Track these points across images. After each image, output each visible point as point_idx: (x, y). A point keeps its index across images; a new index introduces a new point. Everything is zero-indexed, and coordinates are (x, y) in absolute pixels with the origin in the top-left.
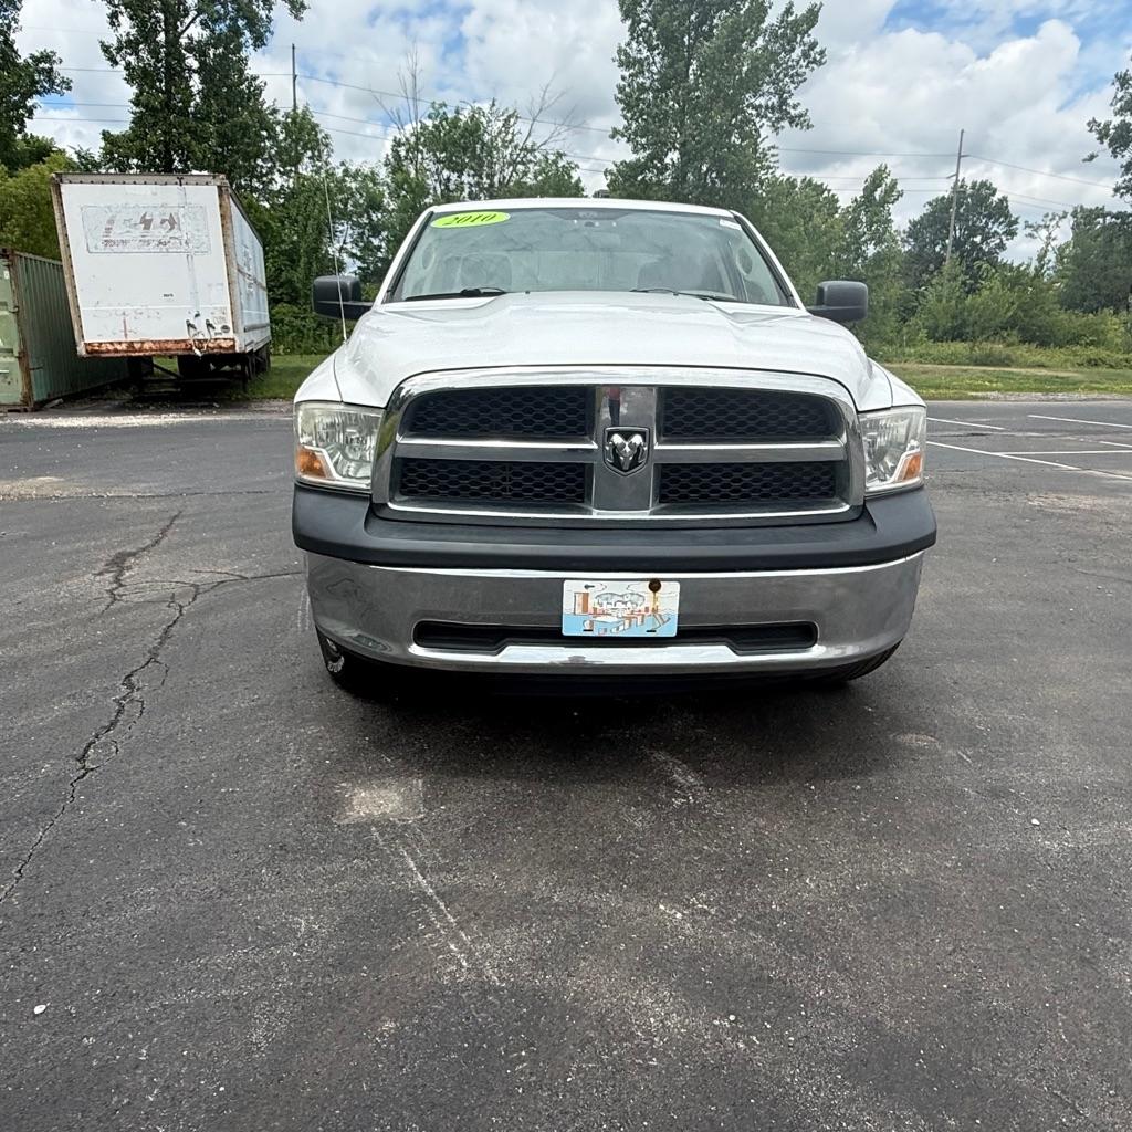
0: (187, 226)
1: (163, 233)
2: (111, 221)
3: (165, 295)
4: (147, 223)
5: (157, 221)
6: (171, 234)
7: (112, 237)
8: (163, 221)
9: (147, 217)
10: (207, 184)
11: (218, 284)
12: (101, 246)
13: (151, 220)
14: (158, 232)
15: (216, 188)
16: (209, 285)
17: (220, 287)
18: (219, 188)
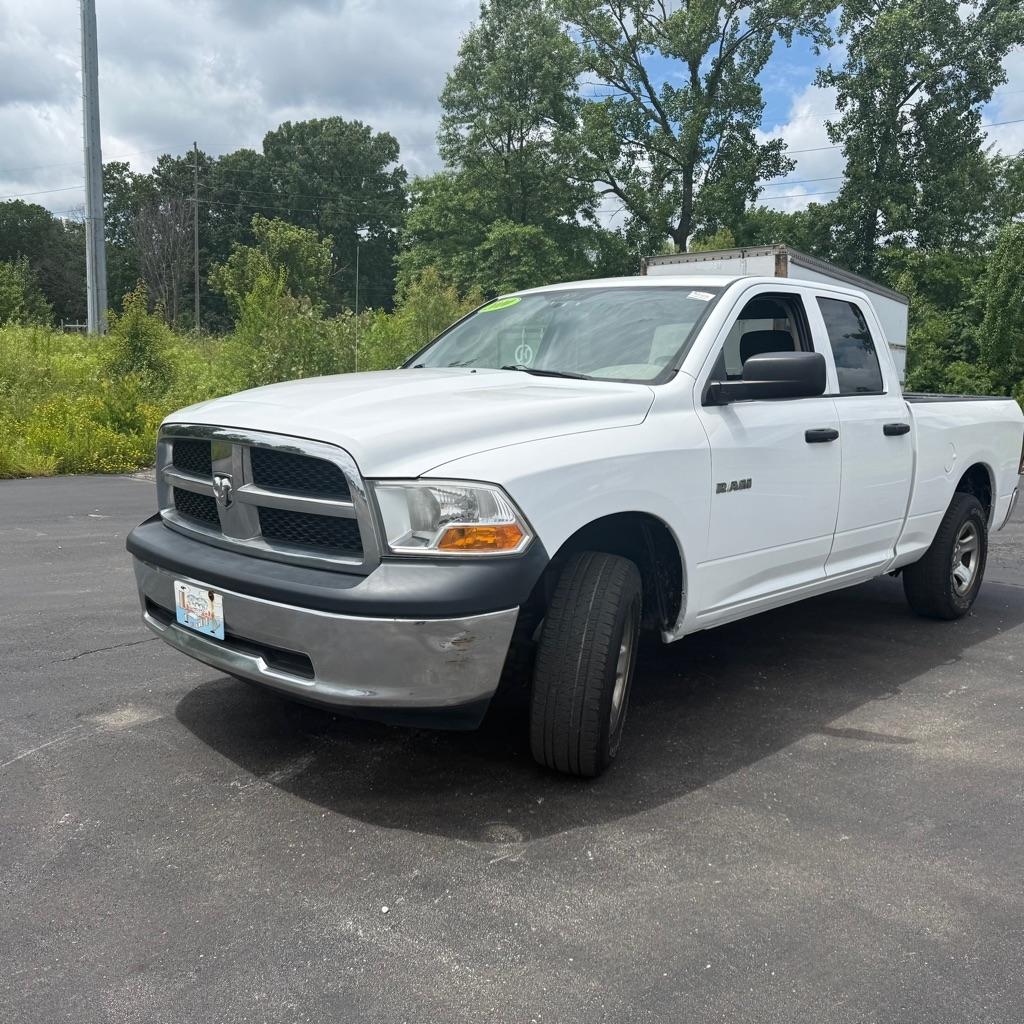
10: (766, 254)
15: (774, 257)
18: (778, 257)
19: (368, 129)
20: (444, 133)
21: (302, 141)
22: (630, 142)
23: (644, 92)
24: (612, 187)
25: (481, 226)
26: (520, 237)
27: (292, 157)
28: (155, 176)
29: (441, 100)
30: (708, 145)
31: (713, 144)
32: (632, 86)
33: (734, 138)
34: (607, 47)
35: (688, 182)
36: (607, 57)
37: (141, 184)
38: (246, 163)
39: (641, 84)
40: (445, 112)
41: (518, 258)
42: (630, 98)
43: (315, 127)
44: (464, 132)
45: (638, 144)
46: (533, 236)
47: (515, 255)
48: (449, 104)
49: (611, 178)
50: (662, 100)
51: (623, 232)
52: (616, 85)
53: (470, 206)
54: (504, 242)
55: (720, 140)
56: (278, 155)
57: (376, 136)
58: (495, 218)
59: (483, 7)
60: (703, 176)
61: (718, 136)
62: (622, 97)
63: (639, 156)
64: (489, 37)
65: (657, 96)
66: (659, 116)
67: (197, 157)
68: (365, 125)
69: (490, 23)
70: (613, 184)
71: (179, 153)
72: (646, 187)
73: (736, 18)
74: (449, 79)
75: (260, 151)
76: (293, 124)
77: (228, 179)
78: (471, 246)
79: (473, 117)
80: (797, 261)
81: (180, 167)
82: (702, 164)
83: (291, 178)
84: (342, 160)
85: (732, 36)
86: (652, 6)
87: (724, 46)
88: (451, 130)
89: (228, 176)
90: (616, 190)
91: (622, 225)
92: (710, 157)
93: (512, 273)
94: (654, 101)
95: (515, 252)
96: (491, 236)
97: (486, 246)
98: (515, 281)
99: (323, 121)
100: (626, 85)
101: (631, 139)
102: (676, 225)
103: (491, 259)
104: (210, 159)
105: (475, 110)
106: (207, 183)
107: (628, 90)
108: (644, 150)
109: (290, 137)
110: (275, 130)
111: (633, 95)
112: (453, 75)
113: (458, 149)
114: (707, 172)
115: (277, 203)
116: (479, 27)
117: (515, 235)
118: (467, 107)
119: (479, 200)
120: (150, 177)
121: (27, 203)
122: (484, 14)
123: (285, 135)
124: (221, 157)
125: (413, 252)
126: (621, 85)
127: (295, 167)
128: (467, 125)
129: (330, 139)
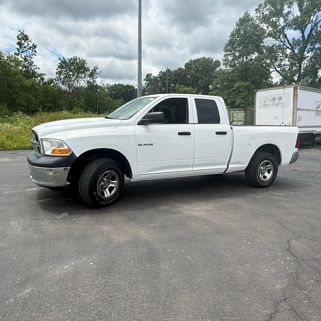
0: (284, 99)
1: (278, 101)
2: (266, 100)
3: (276, 118)
4: (274, 99)
5: (277, 98)
6: (280, 102)
7: (266, 104)
8: (278, 98)
9: (274, 98)
10: (291, 87)
11: (290, 114)
12: (263, 106)
13: (275, 99)
14: (276, 102)
15: (293, 88)
16: (288, 115)
17: (290, 115)
18: (294, 88)
19: (212, 59)
20: (224, 58)
21: (194, 64)
22: (281, 56)
23: (286, 41)
24: (275, 70)
25: (233, 83)
26: (243, 86)
27: (192, 68)
28: (159, 76)
29: (224, 50)
30: (307, 55)
31: (309, 55)
32: (283, 40)
33: (317, 52)
34: (275, 30)
35: (300, 66)
36: (275, 32)
37: (155, 78)
38: (180, 71)
39: (285, 39)
40: (225, 53)
41: (243, 91)
42: (282, 44)
43: (198, 60)
44: (230, 58)
45: (283, 57)
46: (248, 85)
47: (242, 91)
48: (226, 51)
49: (275, 67)
50: (292, 43)
51: (278, 82)
52: (278, 40)
53: (230, 78)
54: (239, 87)
55: (312, 53)
56: (188, 68)
57: (214, 61)
58: (237, 81)
59: (237, 23)
60: (306, 64)
61: (311, 52)
62: (279, 44)
63: (283, 60)
64: (238, 31)
65: (290, 42)
66: (291, 48)
67: (168, 71)
68: (211, 59)
69: (239, 27)
70: (276, 69)
71: (164, 70)
72: (287, 69)
73: (317, 16)
74: (226, 44)
75: (184, 68)
76: (192, 60)
77: (175, 76)
78: (229, 89)
79: (232, 54)
80: (301, 88)
81: (164, 74)
82: (305, 61)
83: (191, 74)
84: (205, 68)
85: (316, 21)
86: (290, 16)
87: (313, 25)
88: (226, 58)
89: (175, 75)
90: (277, 71)
91: (279, 81)
92: (308, 58)
93: (241, 96)
94: (289, 44)
95: (242, 90)
96: (235, 86)
97: (234, 89)
98: (242, 98)
99: (200, 58)
100: (281, 40)
101: (281, 55)
102: (296, 79)
103: (235, 92)
104: (171, 71)
105: (233, 52)
106: (170, 77)
107: (281, 41)
108: (285, 58)
109: (192, 64)
110: (188, 62)
111: (283, 42)
112: (227, 43)
113: (228, 63)
114: (307, 63)
115: (187, 81)
116: (235, 28)
117: (242, 85)
118: (231, 51)
119: (233, 76)
120: (157, 76)
121: (130, 85)
122: (237, 25)
123: (190, 63)
124: (174, 70)
125: (214, 92)
126: (279, 40)
127: (192, 71)
128: (231, 56)
129: (202, 63)
